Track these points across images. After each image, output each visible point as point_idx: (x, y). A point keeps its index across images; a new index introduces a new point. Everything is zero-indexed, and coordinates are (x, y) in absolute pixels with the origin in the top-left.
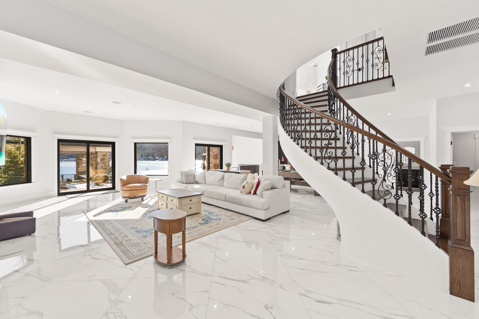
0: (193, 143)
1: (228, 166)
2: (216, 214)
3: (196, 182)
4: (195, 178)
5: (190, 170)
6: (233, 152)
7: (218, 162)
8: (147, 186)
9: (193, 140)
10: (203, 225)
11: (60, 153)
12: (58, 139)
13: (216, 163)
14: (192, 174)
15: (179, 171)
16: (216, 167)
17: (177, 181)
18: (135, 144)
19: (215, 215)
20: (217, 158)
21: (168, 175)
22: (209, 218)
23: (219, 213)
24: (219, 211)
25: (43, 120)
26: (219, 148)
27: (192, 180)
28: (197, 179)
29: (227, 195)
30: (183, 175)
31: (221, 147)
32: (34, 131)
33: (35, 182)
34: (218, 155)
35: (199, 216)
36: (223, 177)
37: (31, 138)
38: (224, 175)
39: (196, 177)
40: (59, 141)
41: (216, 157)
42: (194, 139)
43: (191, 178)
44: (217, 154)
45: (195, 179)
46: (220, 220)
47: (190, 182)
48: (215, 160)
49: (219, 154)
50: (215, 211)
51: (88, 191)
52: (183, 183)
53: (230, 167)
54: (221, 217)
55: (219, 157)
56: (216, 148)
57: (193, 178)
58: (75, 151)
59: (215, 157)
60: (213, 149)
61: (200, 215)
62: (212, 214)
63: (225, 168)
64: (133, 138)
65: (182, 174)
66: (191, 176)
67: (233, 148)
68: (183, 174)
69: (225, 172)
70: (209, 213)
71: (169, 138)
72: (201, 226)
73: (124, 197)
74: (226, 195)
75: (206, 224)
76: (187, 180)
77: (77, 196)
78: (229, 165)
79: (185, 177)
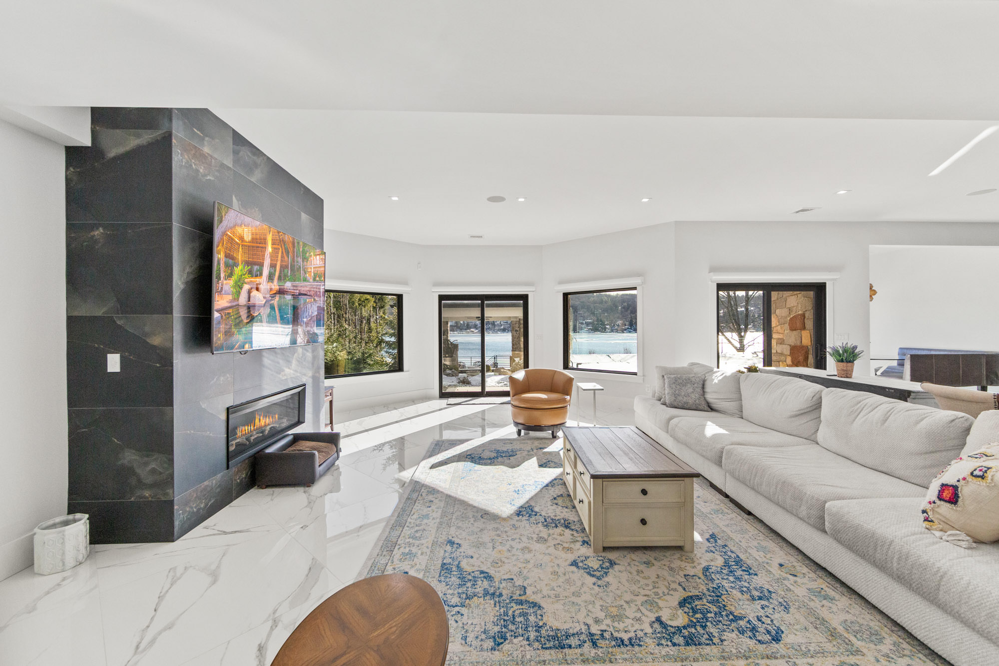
0: (710, 283)
1: (842, 361)
2: (761, 581)
3: (709, 406)
4: (704, 392)
5: (693, 364)
6: (875, 305)
7: (807, 338)
8: (564, 401)
9: (709, 273)
10: (673, 651)
11: (485, 320)
12: (439, 295)
13: (798, 344)
14: (693, 379)
15: (657, 367)
16: (799, 356)
17: (651, 396)
18: (566, 296)
19: (756, 594)
20: (804, 328)
21: (635, 374)
22: (717, 595)
23: (778, 580)
24: (781, 565)
25: (419, 264)
26: (811, 294)
27: (693, 397)
28: (710, 397)
29: (827, 505)
30: (664, 380)
31: (819, 290)
32: (405, 283)
33: (408, 371)
34: (807, 316)
35: (676, 564)
36: (817, 406)
37: (402, 295)
38: (821, 398)
39: (708, 389)
40: (442, 298)
41: (799, 324)
42: (714, 269)
43: (691, 390)
44: (803, 315)
45: (704, 395)
46: (774, 645)
47: (685, 403)
48: (795, 333)
49: (810, 315)
50: (759, 556)
51: (482, 394)
52: (664, 404)
53: (852, 362)
54: (786, 617)
55: (810, 324)
56: (800, 296)
57: (699, 390)
58: (510, 317)
59: (796, 324)
60: (788, 301)
61: (683, 564)
62: (739, 573)
63: (832, 367)
64: (561, 282)
65: (663, 376)
66: (689, 385)
67: (873, 292)
68: (665, 376)
69: (827, 383)
70: (726, 564)
71: (638, 275)
72: (657, 650)
73: (516, 424)
74: (825, 502)
75: (690, 641)
76: (676, 395)
77: (463, 402)
78: (848, 357)
79: (670, 386)
